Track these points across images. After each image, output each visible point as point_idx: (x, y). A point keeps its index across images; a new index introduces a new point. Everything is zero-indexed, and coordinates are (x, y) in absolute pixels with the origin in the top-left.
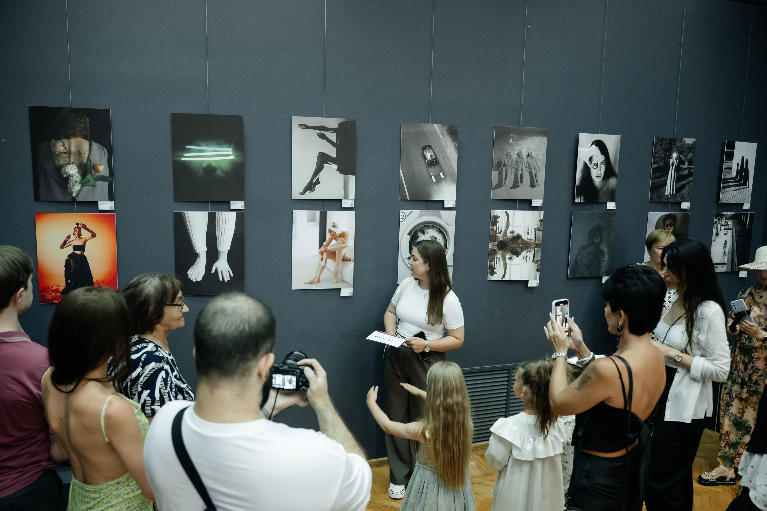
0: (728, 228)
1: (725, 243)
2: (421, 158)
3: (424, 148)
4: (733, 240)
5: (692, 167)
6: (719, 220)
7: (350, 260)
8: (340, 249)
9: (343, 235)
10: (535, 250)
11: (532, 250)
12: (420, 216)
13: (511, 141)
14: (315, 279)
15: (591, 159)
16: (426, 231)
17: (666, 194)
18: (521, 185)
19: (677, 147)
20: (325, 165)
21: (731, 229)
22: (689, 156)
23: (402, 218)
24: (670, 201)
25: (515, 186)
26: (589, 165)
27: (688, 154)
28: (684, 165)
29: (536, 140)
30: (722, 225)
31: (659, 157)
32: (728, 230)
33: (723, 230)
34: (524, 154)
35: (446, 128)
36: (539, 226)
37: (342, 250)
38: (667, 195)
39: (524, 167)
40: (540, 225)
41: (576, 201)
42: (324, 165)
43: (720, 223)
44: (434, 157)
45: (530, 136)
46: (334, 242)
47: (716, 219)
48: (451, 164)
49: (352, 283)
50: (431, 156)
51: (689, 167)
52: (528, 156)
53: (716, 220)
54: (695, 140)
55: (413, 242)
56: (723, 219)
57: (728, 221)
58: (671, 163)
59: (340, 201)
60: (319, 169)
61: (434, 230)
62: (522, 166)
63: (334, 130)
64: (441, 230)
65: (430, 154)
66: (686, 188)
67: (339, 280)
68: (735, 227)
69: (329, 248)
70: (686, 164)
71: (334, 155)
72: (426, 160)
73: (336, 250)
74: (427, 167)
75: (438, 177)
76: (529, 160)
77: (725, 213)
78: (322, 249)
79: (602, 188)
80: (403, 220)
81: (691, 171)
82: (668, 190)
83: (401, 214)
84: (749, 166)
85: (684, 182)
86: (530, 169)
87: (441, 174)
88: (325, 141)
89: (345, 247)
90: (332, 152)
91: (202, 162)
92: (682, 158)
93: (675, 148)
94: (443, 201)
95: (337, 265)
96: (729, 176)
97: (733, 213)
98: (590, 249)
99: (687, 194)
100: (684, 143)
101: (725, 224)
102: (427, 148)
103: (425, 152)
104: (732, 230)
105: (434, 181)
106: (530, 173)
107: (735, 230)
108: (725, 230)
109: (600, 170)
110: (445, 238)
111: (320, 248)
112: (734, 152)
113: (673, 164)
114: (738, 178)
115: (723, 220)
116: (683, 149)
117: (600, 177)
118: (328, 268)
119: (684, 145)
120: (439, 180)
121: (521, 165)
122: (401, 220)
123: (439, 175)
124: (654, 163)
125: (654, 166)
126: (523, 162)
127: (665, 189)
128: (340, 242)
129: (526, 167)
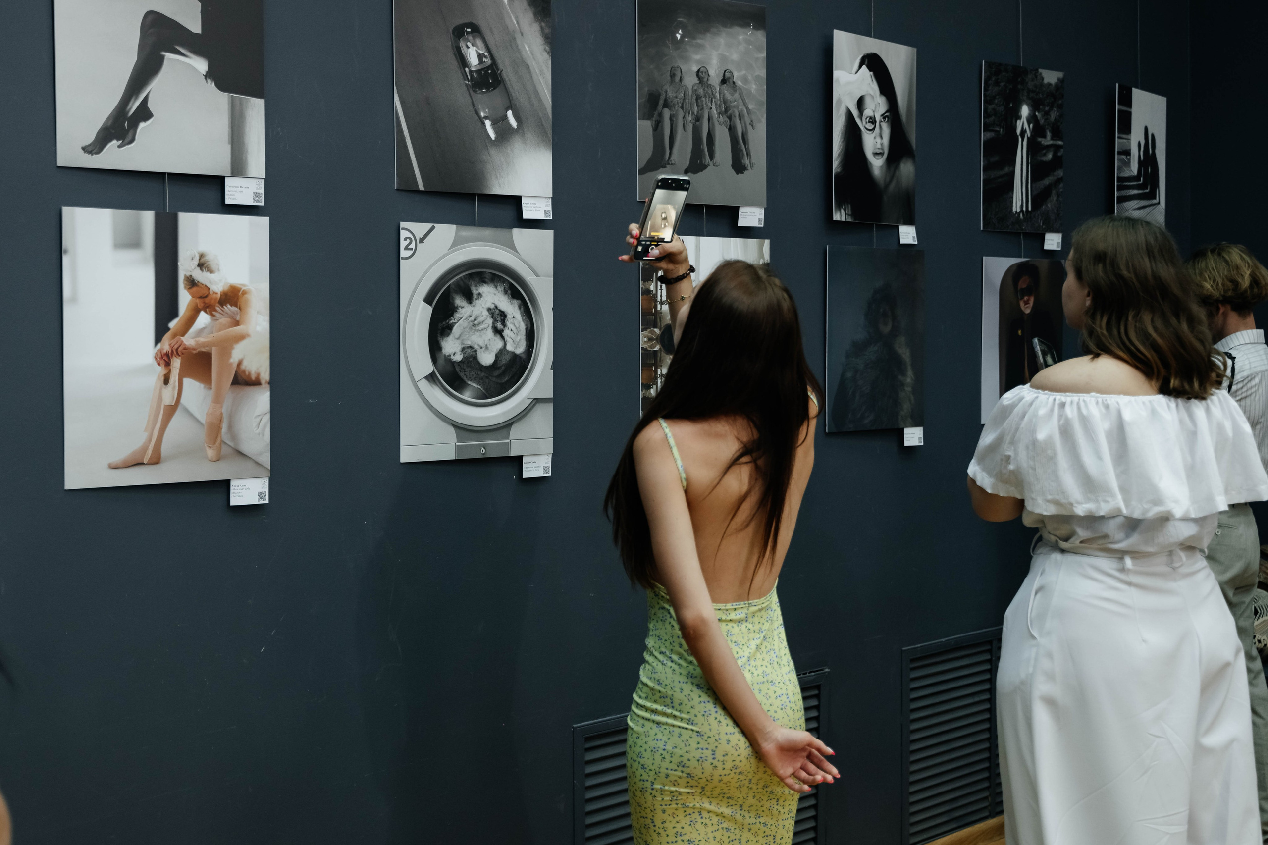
2: (454, 63)
3: (459, 33)
5: (1060, 143)
7: (257, 383)
8: (227, 345)
9: (233, 298)
12: (457, 242)
13: (678, 36)
14: (144, 449)
15: (860, 103)
16: (475, 292)
17: (1014, 210)
18: (711, 163)
20: (168, 56)
23: (407, 248)
24: (1022, 229)
25: (696, 166)
26: (858, 121)
28: (1045, 137)
29: (741, 37)
31: (995, 113)
34: (714, 75)
37: (232, 348)
38: (1016, 212)
39: (714, 112)
41: (837, 217)
42: (163, 57)
44: (488, 61)
45: (725, 26)
46: (203, 319)
48: (535, 87)
49: (266, 459)
50: (480, 56)
52: (724, 81)
54: (1060, 75)
55: (440, 325)
58: (1018, 131)
59: (219, 181)
60: (148, 68)
61: (496, 287)
62: (711, 108)
64: (516, 289)
65: (476, 51)
66: (1051, 198)
67: (225, 450)
69: (189, 340)
70: (1049, 134)
71: (196, 27)
72: (467, 69)
73: (214, 349)
74: (471, 92)
75: (500, 122)
76: (727, 93)
78: (166, 345)
79: (887, 185)
80: (410, 253)
81: (1059, 154)
82: (1019, 200)
83: (403, 234)
84: (1157, 151)
85: (1047, 181)
86: (730, 118)
87: (510, 113)
89: (241, 337)
90: (189, 14)
92: (1039, 118)
93: (1026, 93)
94: (516, 201)
95: (218, 400)
96: (1126, 174)
98: (872, 353)
99: (1055, 211)
100: (1041, 81)
102: (468, 33)
103: (462, 44)
105: (493, 135)
106: (732, 129)
109: (881, 137)
110: (527, 314)
111: (158, 339)
112: (1130, 113)
113: (1023, 132)
114: (1142, 179)
117: (882, 154)
118: (187, 411)
119: (1042, 85)
120: (505, 133)
121: (707, 105)
122: (404, 253)
123: (505, 117)
124: (986, 127)
125: (986, 136)
126: (712, 97)
127: (1012, 197)
128: (224, 320)
129: (719, 113)
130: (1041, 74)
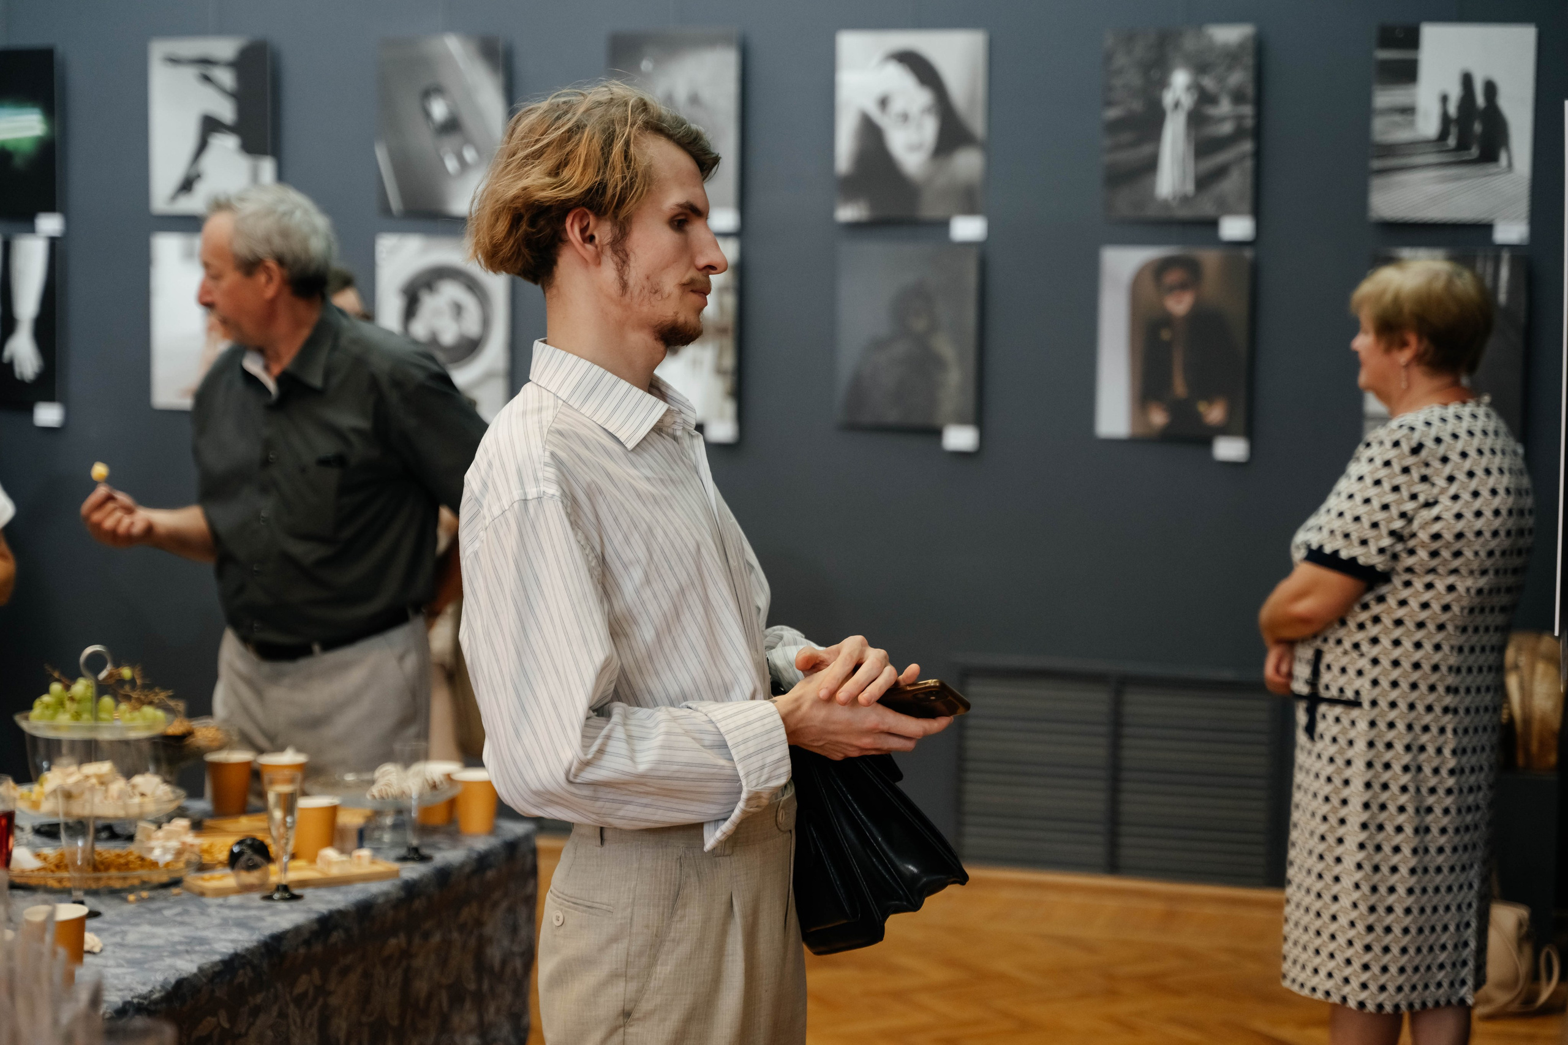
2: (421, 118)
3: (426, 95)
12: (426, 251)
13: (645, 66)
17: (1159, 194)
19: (1187, 55)
20: (210, 139)
22: (1234, 79)
23: (381, 257)
24: (1174, 217)
26: (879, 121)
27: (1226, 74)
28: (1218, 105)
29: (710, 59)
31: (1126, 86)
35: (474, 44)
36: (727, 281)
38: (1163, 197)
40: (731, 278)
41: (842, 215)
44: (450, 114)
45: (693, 50)
48: (488, 129)
50: (444, 111)
51: (1237, 111)
52: (691, 101)
54: (1249, 29)
58: (1167, 103)
60: (202, 146)
63: (230, 65)
70: (1225, 103)
72: (431, 123)
74: (437, 138)
75: (459, 158)
80: (384, 260)
81: (1246, 124)
82: (1167, 183)
83: (379, 243)
84: (1503, 102)
85: (1222, 158)
92: (1207, 85)
96: (1403, 136)
98: (900, 349)
100: (1209, 41)
103: (429, 104)
105: (451, 170)
109: (920, 132)
112: (1417, 60)
113: (1177, 105)
114: (1453, 141)
116: (1210, 58)
117: (920, 148)
119: (1211, 47)
120: (464, 167)
122: (379, 261)
123: (461, 155)
124: (1109, 104)
125: (1113, 113)
127: (1155, 181)
130: (1208, 33)
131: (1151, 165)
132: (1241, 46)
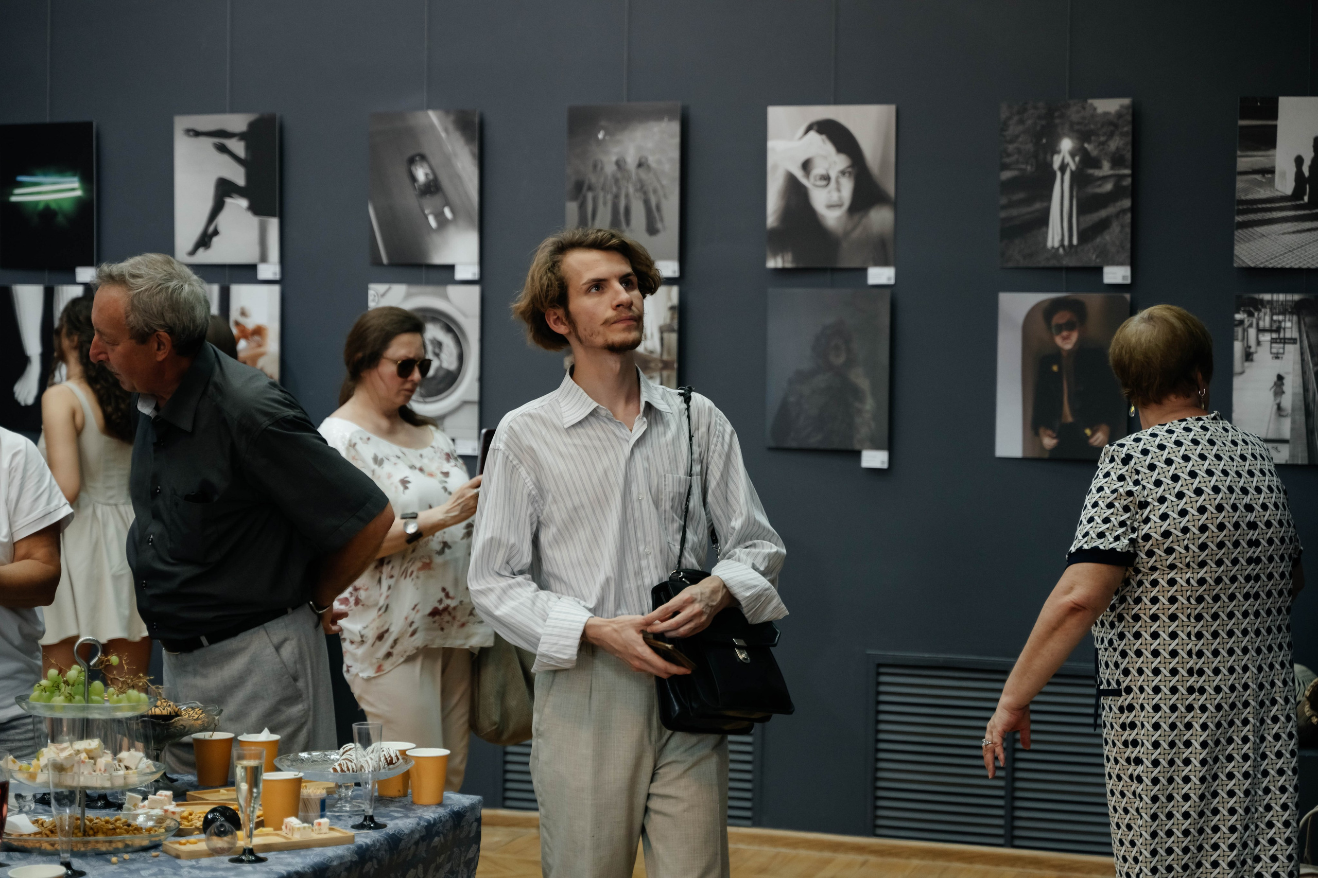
0: (1284, 339)
1: (1279, 383)
2: (407, 181)
3: (412, 161)
4: (1304, 373)
6: (1251, 315)
8: (254, 359)
9: (259, 331)
10: (661, 376)
11: (656, 375)
12: (408, 296)
13: (601, 136)
15: (806, 166)
17: (1049, 244)
19: (1072, 124)
20: (228, 200)
21: (1293, 341)
22: (1114, 144)
24: (1062, 264)
26: (803, 181)
27: (1107, 141)
28: (1100, 167)
29: (656, 130)
30: (1260, 330)
31: (1019, 151)
32: (1284, 343)
33: (1266, 346)
35: (452, 118)
36: (668, 321)
38: (1053, 247)
39: (631, 190)
40: (672, 319)
41: (772, 264)
42: (225, 201)
43: (1255, 325)
44: (431, 177)
45: (642, 122)
46: (243, 343)
47: (1238, 313)
48: (466, 191)
50: (427, 175)
51: (1117, 172)
52: (640, 165)
53: (1238, 316)
54: (1126, 101)
56: (1262, 314)
57: (1281, 318)
58: (1056, 165)
59: (253, 268)
60: (219, 207)
62: (628, 188)
63: (242, 136)
64: (450, 326)
65: (424, 172)
68: (1308, 337)
70: (1106, 165)
71: (242, 182)
72: (416, 185)
73: (248, 360)
74: (419, 198)
75: (440, 216)
76: (643, 174)
77: (1267, 297)
79: (847, 234)
82: (1056, 234)
83: (372, 292)
85: (1103, 213)
86: (645, 193)
87: (447, 210)
88: (226, 158)
89: (262, 355)
90: (238, 176)
91: (37, 203)
92: (1090, 150)
93: (1067, 126)
94: (451, 268)
96: (1262, 194)
97: (1297, 297)
98: (821, 381)
99: (1118, 245)
100: (1092, 112)
101: (1271, 326)
102: (417, 160)
103: (413, 168)
104: (1298, 346)
105: (434, 225)
106: (647, 202)
107: (1310, 346)
108: (1272, 343)
109: (839, 191)
110: (458, 343)
112: (1275, 127)
113: (1063, 168)
114: (1306, 199)
115: (1265, 314)
116: (1092, 126)
117: (839, 206)
119: (1093, 116)
120: (443, 222)
121: (625, 186)
123: (443, 213)
124: (1005, 167)
125: (1006, 175)
126: (628, 179)
127: (1047, 233)
128: (253, 344)
129: (636, 190)
130: (1091, 105)
131: (1043, 220)
132: (1119, 115)
